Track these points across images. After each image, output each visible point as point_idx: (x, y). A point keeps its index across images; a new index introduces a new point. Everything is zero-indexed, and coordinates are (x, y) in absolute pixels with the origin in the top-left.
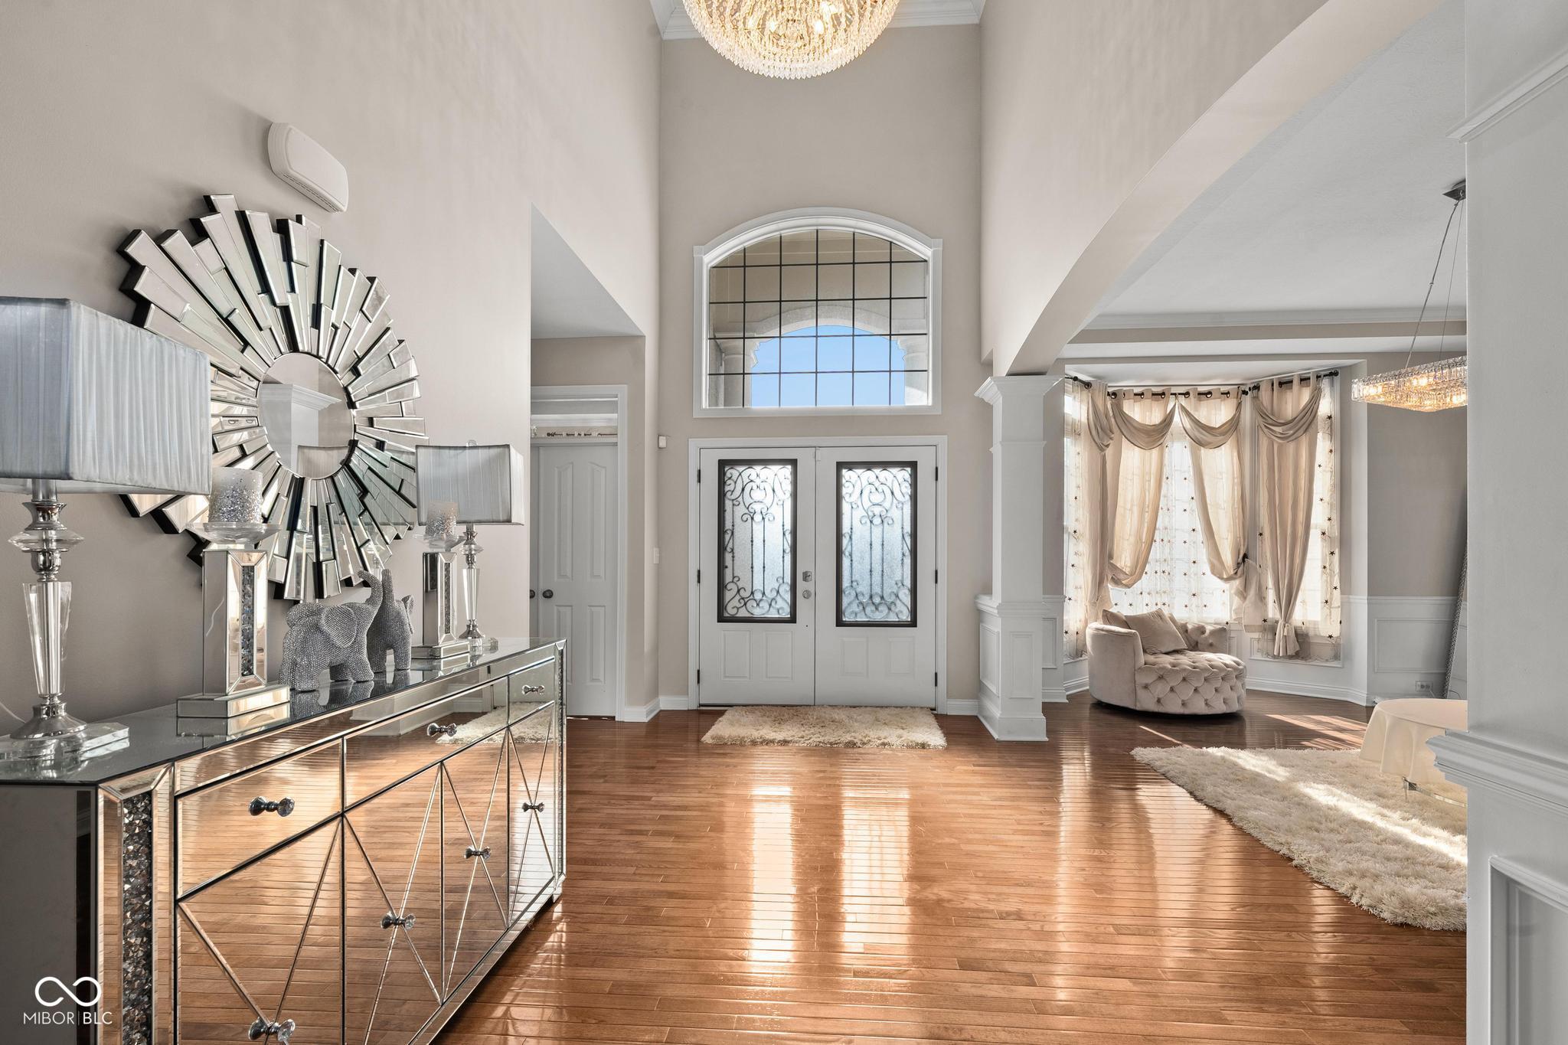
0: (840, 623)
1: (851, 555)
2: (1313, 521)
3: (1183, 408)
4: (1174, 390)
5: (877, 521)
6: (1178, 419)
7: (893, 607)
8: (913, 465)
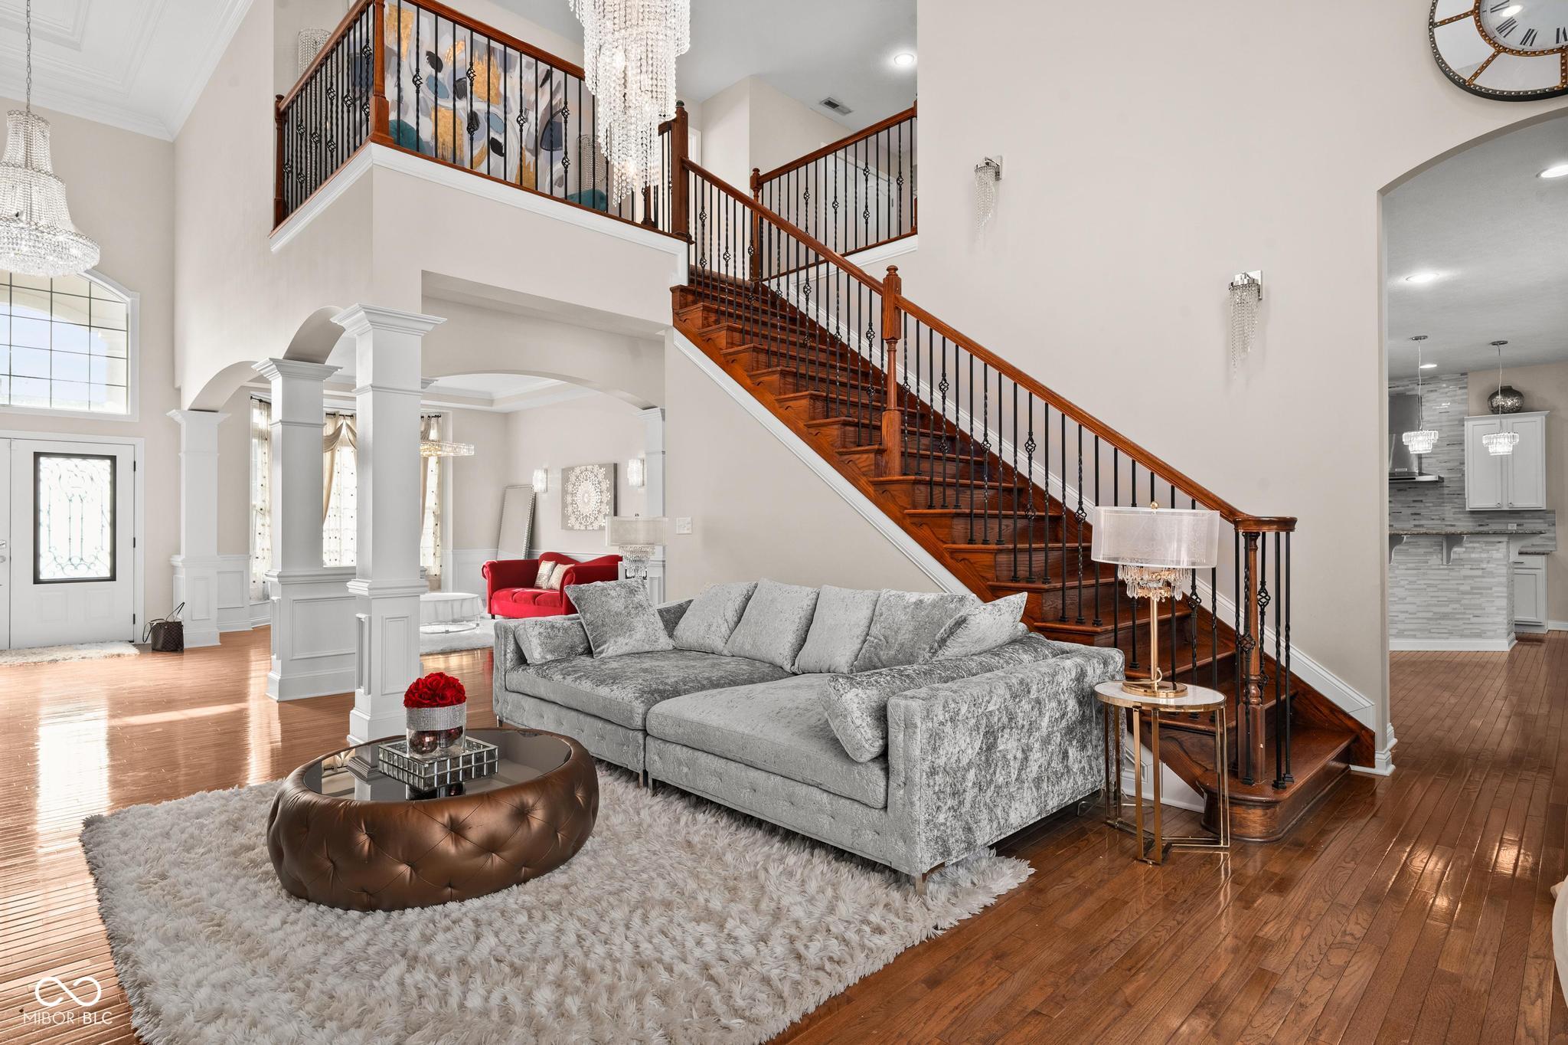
0: (37, 581)
1: (49, 526)
2: (427, 505)
3: (348, 425)
4: (342, 412)
5: (76, 499)
6: (344, 431)
7: (92, 566)
8: (113, 459)
